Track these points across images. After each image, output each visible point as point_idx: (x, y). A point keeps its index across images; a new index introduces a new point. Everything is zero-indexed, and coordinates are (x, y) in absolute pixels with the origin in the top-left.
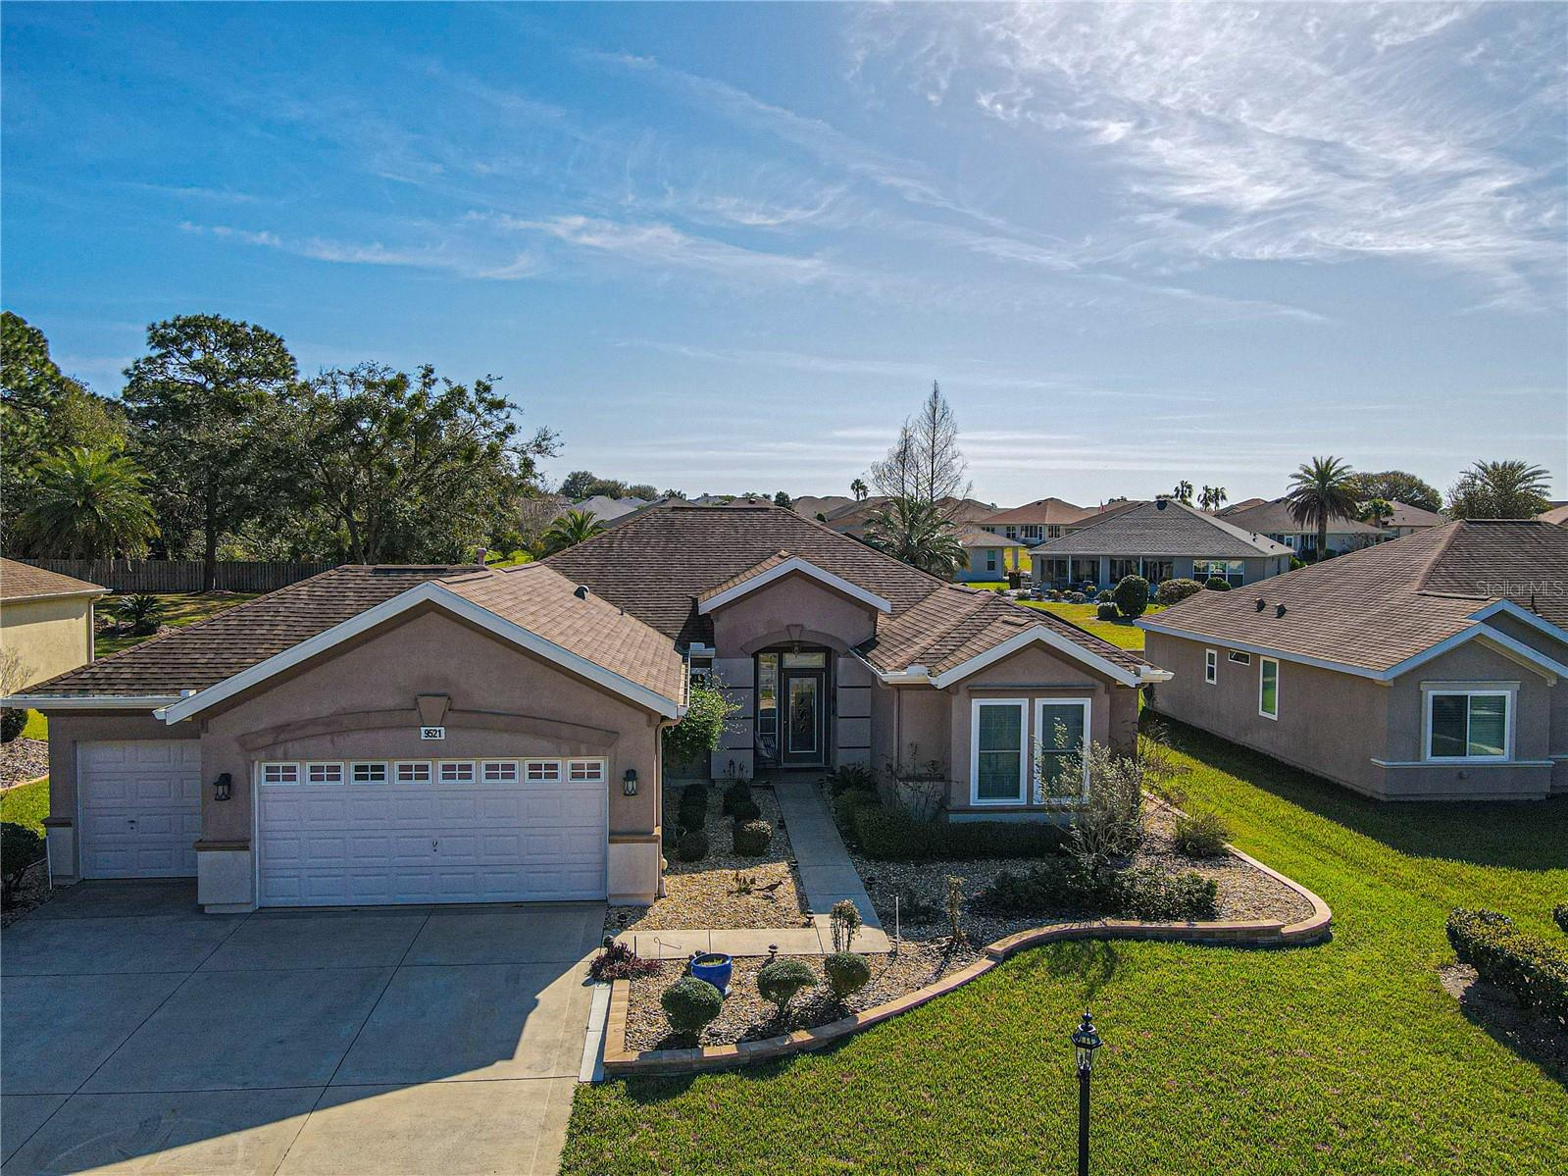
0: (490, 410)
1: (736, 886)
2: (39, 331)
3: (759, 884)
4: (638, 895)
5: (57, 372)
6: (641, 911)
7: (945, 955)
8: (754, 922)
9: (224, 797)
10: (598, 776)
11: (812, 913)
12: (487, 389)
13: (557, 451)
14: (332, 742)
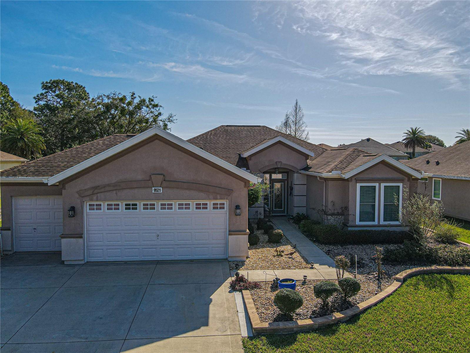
0: (153, 107)
1: (275, 254)
2: (6, 86)
3: (286, 253)
4: (239, 257)
5: (12, 99)
6: (243, 263)
7: (378, 280)
8: (290, 267)
9: (72, 216)
10: (223, 208)
11: (313, 263)
12: (152, 100)
13: (175, 121)
14: (116, 194)
